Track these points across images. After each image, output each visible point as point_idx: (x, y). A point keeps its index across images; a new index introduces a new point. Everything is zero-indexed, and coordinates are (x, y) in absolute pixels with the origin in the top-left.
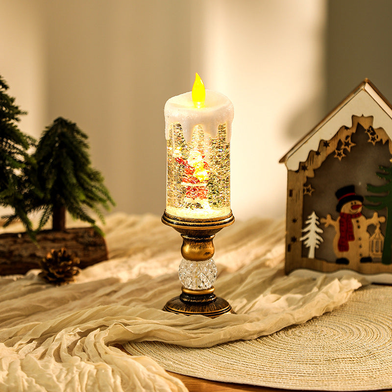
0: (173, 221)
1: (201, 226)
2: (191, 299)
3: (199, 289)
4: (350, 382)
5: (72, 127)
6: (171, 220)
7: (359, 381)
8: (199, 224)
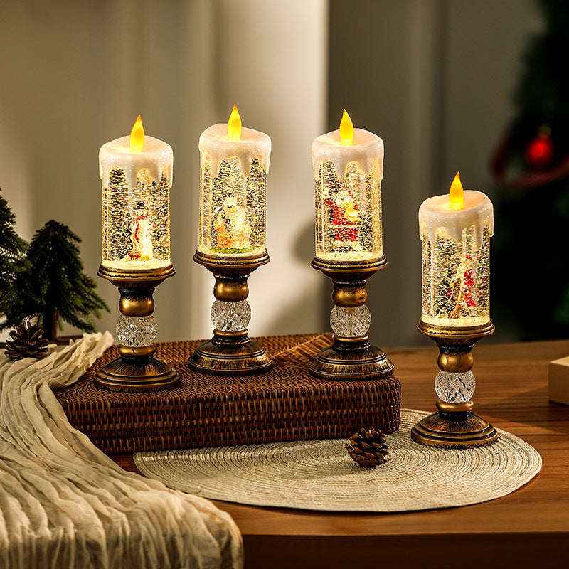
0: (327, 265)
1: (357, 268)
2: (346, 348)
3: (354, 336)
4: (392, 502)
5: (64, 230)
6: (325, 265)
7: (402, 502)
8: (355, 266)
